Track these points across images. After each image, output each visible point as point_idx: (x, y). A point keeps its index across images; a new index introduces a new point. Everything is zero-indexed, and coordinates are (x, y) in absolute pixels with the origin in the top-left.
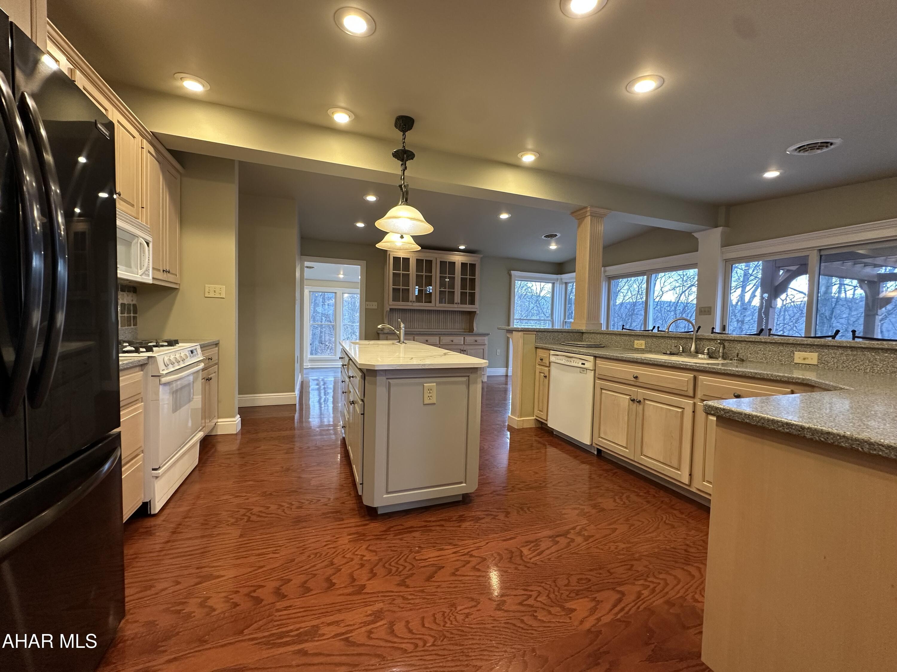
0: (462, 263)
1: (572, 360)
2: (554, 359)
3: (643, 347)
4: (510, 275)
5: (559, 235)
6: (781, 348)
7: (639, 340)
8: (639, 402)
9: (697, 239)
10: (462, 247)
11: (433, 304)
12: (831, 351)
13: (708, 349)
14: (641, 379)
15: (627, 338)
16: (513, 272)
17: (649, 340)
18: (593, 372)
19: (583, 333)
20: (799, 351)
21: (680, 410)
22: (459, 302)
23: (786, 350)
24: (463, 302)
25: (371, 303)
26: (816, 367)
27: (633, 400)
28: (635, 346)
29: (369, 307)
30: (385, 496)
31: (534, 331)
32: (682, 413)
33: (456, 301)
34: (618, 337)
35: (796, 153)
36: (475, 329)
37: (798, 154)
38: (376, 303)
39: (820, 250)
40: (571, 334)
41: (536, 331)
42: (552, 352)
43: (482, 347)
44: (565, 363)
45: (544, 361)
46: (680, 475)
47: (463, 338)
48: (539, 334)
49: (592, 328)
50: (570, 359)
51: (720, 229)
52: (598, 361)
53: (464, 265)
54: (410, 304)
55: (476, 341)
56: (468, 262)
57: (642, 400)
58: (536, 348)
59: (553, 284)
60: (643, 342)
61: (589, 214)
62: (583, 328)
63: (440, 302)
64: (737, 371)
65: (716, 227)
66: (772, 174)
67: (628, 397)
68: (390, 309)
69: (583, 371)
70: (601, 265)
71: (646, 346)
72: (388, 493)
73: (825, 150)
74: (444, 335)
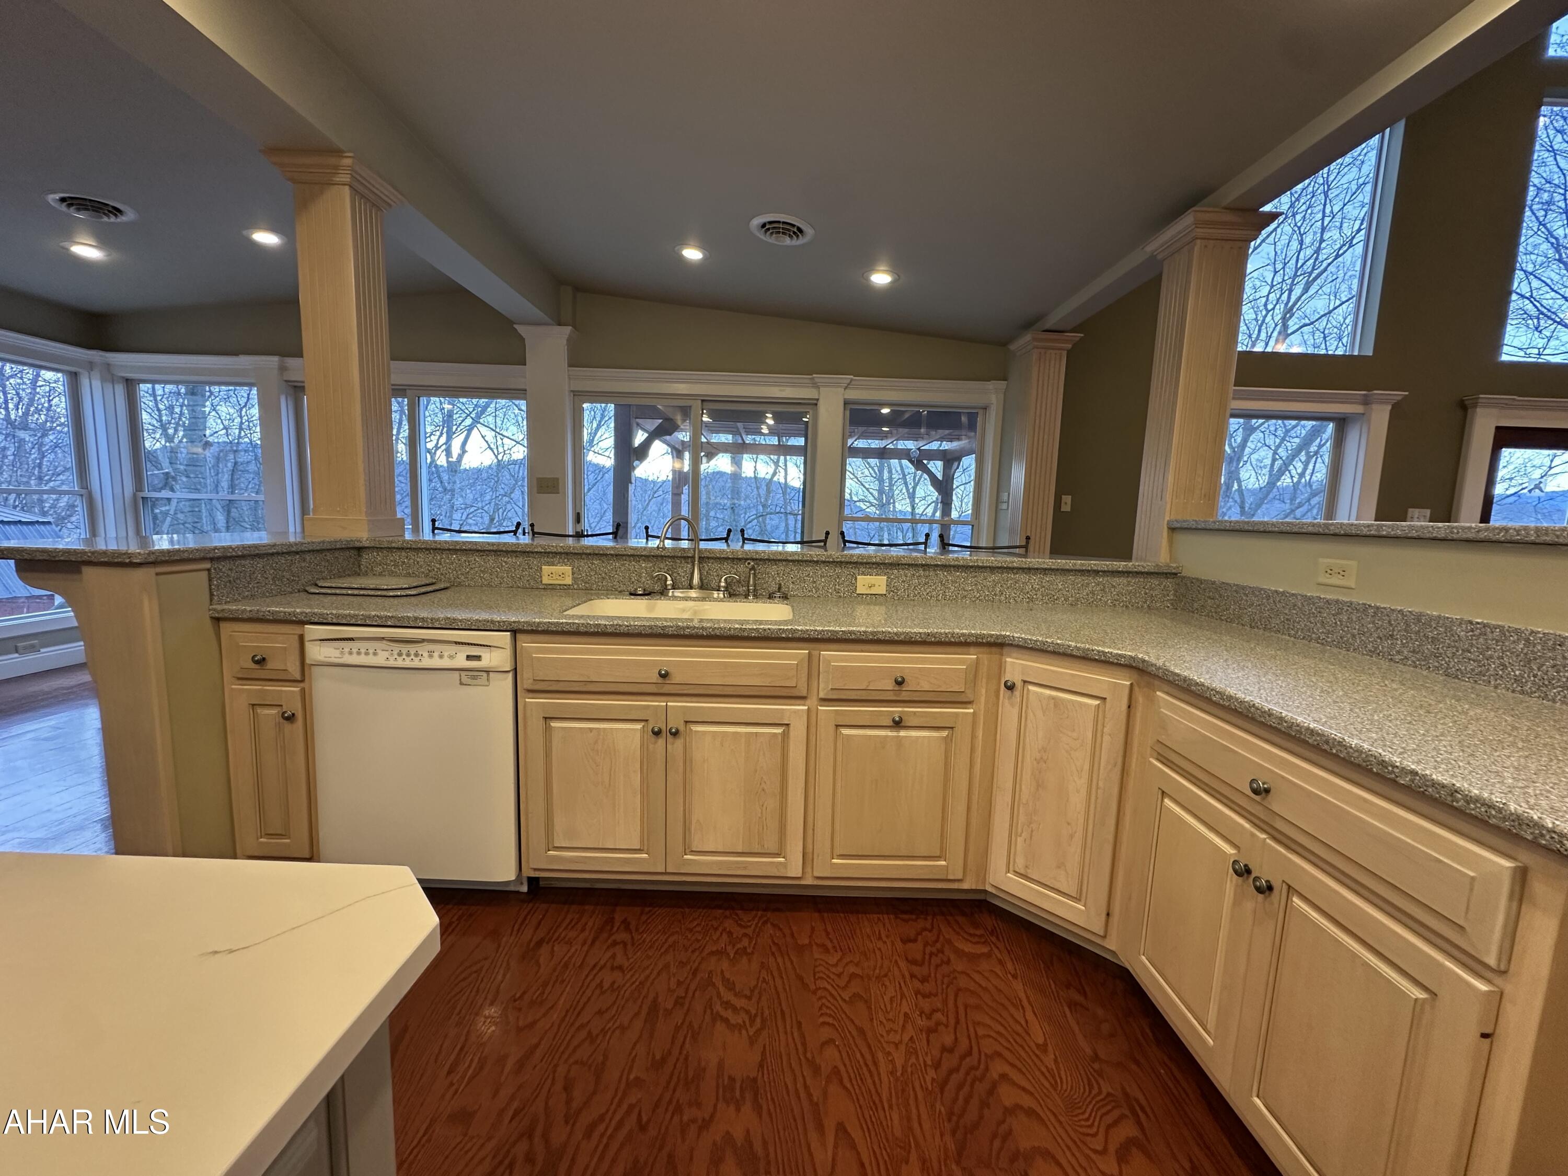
1: (423, 649)
2: (337, 653)
3: (568, 581)
6: (838, 570)
7: (553, 565)
8: (675, 734)
9: (522, 339)
12: (902, 572)
13: (726, 579)
14: (677, 677)
15: (519, 561)
17: (583, 564)
18: (510, 675)
19: (360, 549)
20: (863, 574)
21: (779, 730)
23: (846, 571)
26: (882, 599)
27: (657, 733)
28: (546, 580)
31: (203, 559)
32: (785, 735)
34: (491, 559)
35: (760, 232)
37: (762, 236)
39: (703, 401)
40: (329, 556)
41: (212, 560)
42: (314, 631)
44: (391, 663)
45: (270, 665)
46: (784, 865)
48: (225, 566)
49: (384, 536)
50: (413, 649)
51: (568, 330)
52: (527, 644)
57: (682, 728)
58: (217, 620)
59: (73, 383)
60: (568, 569)
61: (345, 178)
62: (362, 534)
65: (560, 325)
66: (692, 254)
67: (639, 726)
69: (474, 678)
71: (574, 579)
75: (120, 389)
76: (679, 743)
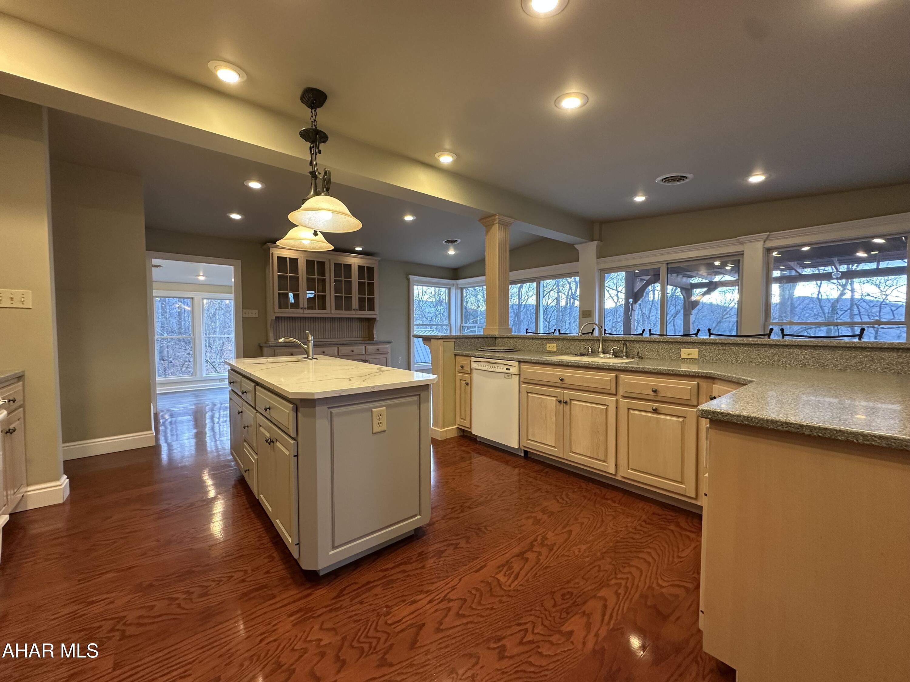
0: (358, 266)
1: (496, 366)
2: (477, 366)
3: (555, 350)
4: (408, 280)
5: (459, 241)
6: (671, 346)
7: (550, 343)
8: (566, 403)
9: (578, 250)
10: (359, 249)
11: (328, 311)
12: (708, 347)
13: (613, 349)
14: (567, 381)
15: (540, 342)
16: (412, 277)
17: (560, 343)
18: (518, 376)
19: (496, 338)
20: (685, 348)
21: (604, 407)
22: (358, 308)
23: (675, 347)
24: (362, 308)
25: (250, 311)
26: (697, 361)
27: (560, 402)
28: (548, 349)
29: (247, 316)
30: (331, 553)
31: (453, 338)
32: (607, 409)
33: (354, 307)
34: (531, 341)
35: (662, 183)
36: (375, 336)
37: (664, 184)
38: (257, 311)
39: (667, 264)
40: (486, 340)
41: (455, 338)
42: (474, 359)
43: (385, 356)
44: (489, 370)
45: (464, 368)
46: (607, 467)
47: (364, 347)
48: (458, 340)
49: (504, 333)
50: (494, 365)
51: (596, 243)
52: (523, 366)
53: (361, 268)
54: (300, 311)
55: (378, 350)
56: (366, 265)
57: (568, 401)
58: (455, 355)
59: (450, 289)
60: (555, 345)
61: (497, 221)
62: (496, 333)
63: (336, 309)
64: (653, 369)
65: (593, 241)
66: (640, 199)
67: (555, 399)
68: (276, 317)
69: (508, 376)
70: (508, 270)
71: (557, 349)
72: (334, 548)
73: (682, 182)
74: (343, 344)
75: (459, 291)
76: (568, 407)
